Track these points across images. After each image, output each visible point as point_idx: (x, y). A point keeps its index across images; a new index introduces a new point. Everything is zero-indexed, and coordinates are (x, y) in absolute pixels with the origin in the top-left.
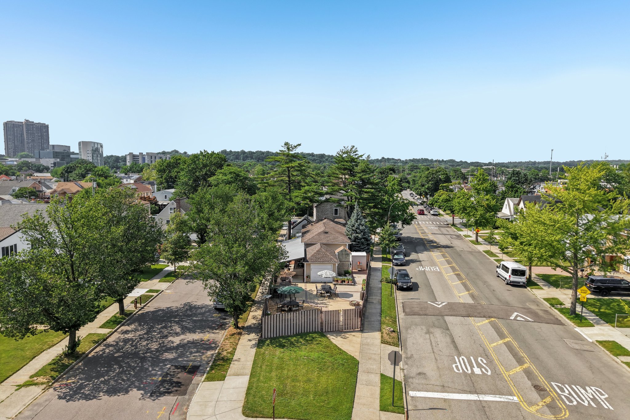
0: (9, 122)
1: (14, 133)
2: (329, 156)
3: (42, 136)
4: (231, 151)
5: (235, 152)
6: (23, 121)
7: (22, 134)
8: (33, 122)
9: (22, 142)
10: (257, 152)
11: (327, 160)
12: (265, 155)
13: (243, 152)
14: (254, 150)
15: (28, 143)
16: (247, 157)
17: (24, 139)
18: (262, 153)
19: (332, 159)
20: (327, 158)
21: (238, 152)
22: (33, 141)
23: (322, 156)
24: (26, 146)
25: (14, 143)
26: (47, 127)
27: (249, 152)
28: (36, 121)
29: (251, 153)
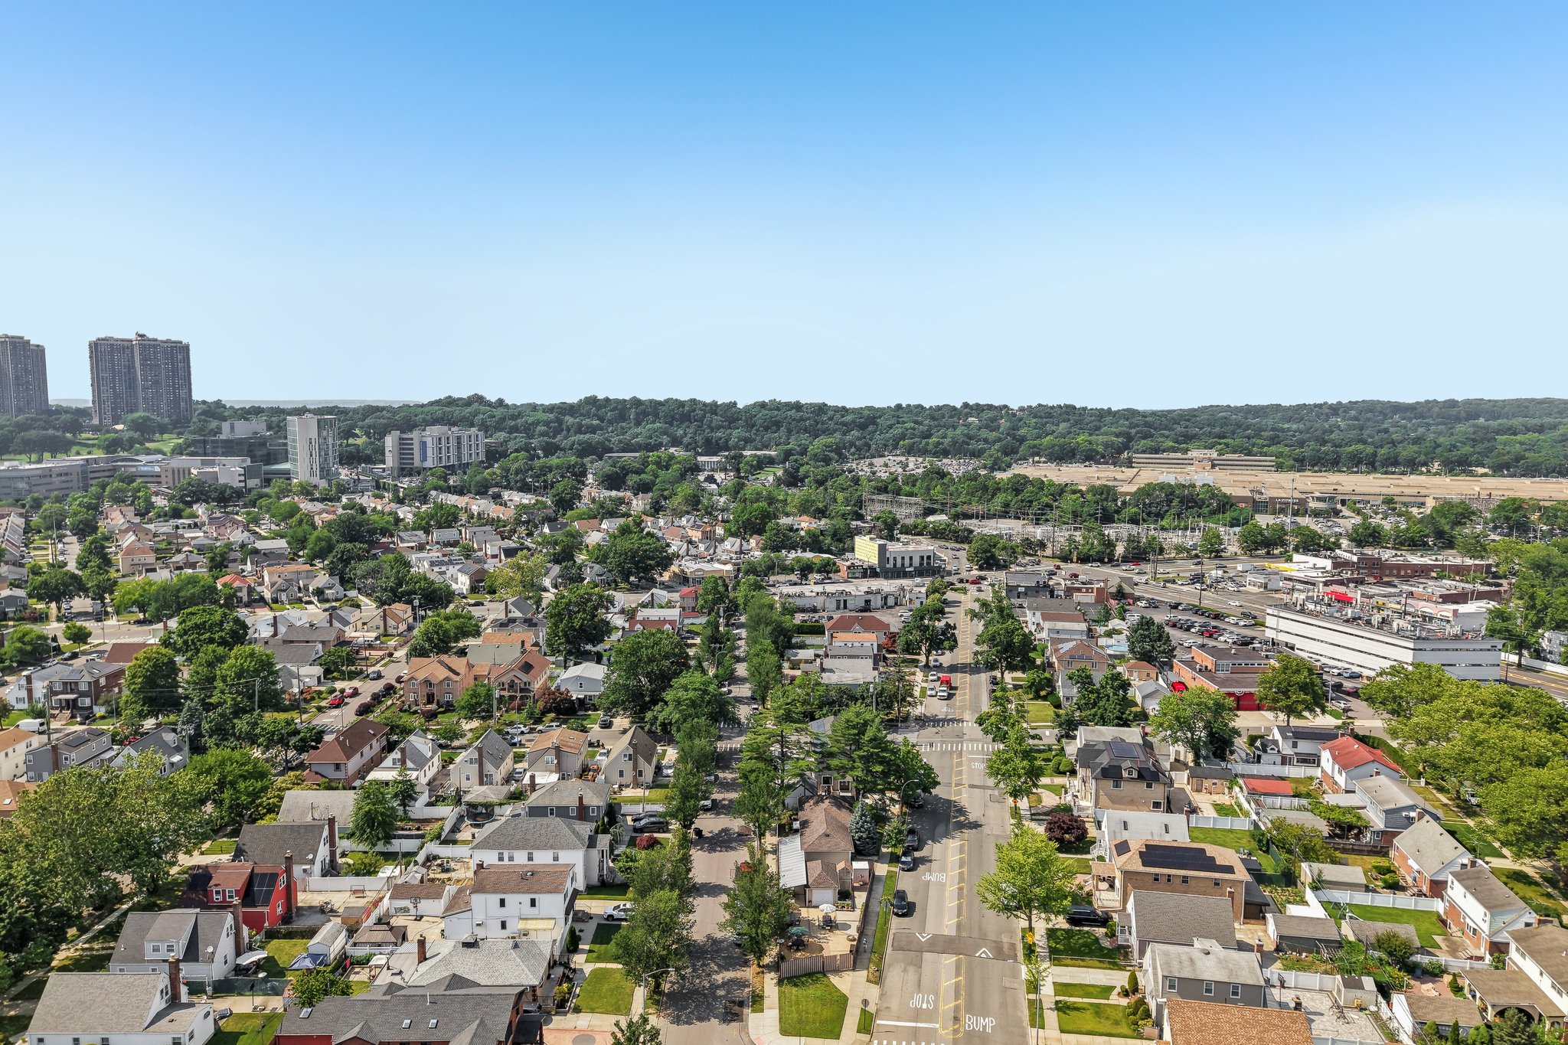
0: (103, 340)
1: (113, 365)
2: (837, 409)
3: (175, 370)
4: (607, 400)
5: (617, 401)
6: (133, 336)
7: (131, 367)
8: (156, 340)
9: (131, 384)
10: (667, 401)
11: (831, 419)
12: (686, 408)
13: (636, 402)
14: (661, 397)
15: (145, 388)
16: (645, 414)
17: (135, 379)
18: (681, 404)
19: (843, 416)
20: (831, 413)
21: (625, 401)
22: (156, 383)
23: (821, 409)
24: (140, 394)
25: (114, 388)
26: (185, 349)
27: (651, 401)
28: (162, 337)
29: (655, 405)
